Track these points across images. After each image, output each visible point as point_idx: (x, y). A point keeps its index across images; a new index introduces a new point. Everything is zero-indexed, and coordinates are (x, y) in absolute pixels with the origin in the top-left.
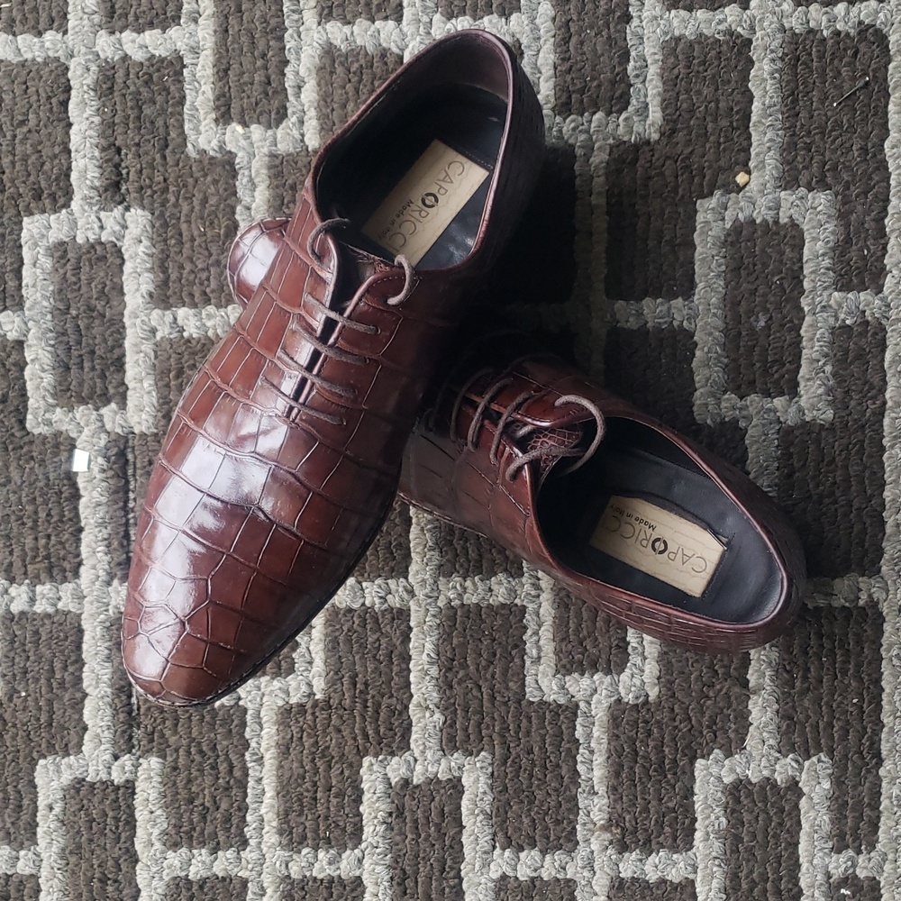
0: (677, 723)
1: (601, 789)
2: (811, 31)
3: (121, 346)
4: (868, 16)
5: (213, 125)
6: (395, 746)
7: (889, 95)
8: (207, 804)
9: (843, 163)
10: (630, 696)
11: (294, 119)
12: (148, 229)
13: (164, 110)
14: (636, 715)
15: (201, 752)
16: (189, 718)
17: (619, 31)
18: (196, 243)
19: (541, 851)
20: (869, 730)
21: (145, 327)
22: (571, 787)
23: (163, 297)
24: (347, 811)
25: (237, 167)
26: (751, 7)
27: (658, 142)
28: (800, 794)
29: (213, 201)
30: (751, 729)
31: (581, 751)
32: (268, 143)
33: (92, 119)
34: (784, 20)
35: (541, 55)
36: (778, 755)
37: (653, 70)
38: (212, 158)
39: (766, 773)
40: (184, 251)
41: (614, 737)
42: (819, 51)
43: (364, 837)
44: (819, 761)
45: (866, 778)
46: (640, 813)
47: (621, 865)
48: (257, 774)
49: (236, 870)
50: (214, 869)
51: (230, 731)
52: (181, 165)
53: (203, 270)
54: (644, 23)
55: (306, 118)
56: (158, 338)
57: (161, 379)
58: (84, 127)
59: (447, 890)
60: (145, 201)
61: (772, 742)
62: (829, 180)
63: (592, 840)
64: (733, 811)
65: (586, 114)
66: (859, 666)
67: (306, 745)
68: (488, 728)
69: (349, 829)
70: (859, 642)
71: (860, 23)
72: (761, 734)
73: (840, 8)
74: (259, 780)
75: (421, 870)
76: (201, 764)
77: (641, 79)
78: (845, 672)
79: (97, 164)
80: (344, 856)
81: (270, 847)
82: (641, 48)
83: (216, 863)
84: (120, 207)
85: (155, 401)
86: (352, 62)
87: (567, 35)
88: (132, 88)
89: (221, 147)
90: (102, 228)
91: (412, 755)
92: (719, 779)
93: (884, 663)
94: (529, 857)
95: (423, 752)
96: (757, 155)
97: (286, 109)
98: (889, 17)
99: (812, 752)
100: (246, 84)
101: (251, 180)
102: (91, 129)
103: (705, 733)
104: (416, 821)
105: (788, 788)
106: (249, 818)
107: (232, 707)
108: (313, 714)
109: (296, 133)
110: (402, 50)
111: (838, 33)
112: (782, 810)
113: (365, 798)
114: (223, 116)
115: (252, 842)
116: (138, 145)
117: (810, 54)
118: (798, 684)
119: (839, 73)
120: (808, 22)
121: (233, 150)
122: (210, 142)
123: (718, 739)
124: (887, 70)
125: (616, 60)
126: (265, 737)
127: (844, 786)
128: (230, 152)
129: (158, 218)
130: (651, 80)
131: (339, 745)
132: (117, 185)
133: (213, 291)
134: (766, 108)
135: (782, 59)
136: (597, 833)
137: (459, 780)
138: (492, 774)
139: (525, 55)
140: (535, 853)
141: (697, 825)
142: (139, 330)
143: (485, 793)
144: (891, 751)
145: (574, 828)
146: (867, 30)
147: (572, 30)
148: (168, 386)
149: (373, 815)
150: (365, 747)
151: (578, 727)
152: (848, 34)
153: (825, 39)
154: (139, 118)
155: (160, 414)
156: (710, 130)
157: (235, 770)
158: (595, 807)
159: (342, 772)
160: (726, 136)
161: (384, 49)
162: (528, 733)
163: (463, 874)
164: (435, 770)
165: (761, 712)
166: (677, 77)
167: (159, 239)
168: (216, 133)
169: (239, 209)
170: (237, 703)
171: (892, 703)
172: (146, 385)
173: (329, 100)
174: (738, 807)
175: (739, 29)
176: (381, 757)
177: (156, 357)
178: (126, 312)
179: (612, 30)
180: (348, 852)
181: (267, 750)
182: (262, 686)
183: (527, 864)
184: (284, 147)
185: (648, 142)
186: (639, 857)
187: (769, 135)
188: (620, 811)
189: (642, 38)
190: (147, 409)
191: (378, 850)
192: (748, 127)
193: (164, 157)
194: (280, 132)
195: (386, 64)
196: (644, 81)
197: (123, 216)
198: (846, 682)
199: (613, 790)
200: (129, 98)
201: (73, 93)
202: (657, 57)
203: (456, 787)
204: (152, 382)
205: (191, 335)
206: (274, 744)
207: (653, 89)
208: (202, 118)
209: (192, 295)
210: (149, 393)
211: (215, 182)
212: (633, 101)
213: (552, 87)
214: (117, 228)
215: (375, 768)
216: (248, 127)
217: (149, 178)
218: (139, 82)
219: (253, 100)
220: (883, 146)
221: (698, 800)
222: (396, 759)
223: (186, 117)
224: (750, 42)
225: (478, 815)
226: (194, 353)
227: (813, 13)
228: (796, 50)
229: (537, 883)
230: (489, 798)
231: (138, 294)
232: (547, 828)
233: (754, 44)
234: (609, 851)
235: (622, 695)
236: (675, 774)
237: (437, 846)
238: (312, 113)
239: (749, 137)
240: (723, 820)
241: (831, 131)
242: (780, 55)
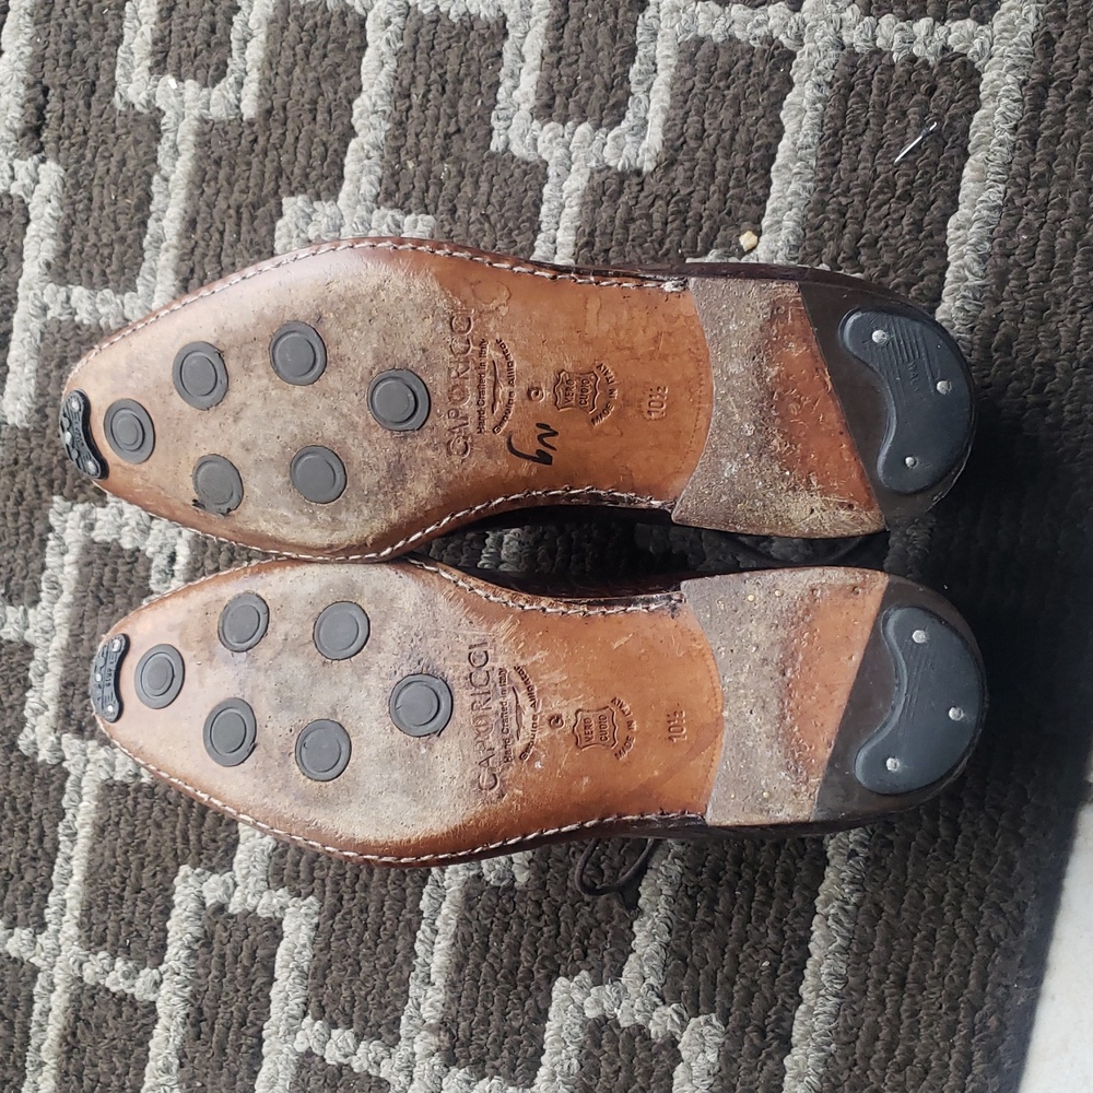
0: (541, 924)
1: (439, 980)
2: (878, 52)
3: (9, 319)
4: (958, 41)
5: (146, 74)
6: (215, 860)
7: (967, 155)
8: (11, 871)
9: (886, 239)
10: (492, 875)
11: (231, 79)
12: (60, 188)
13: (97, 49)
14: (495, 901)
15: (14, 809)
16: (9, 766)
17: (628, 21)
18: (105, 213)
19: (356, 1035)
20: (780, 1001)
21: (37, 303)
22: (405, 968)
23: (61, 270)
24: (153, 921)
25: (163, 128)
26: (803, 10)
27: (652, 174)
28: (677, 1058)
29: (131, 164)
30: (631, 957)
31: (423, 927)
32: (200, 104)
33: (22, 49)
34: (844, 32)
35: (528, 39)
36: (657, 1000)
37: (663, 77)
38: (139, 113)
39: (639, 1019)
40: (91, 219)
41: (464, 921)
42: (881, 81)
43: (166, 958)
44: (708, 1022)
45: (764, 1064)
46: (478, 1023)
47: (445, 1080)
48: (68, 851)
49: (29, 954)
50: (7, 947)
51: (47, 793)
52: (105, 116)
53: (106, 245)
54: (661, 14)
55: (245, 81)
56: (49, 317)
57: (43, 367)
58: (14, 58)
59: (244, 1048)
60: (61, 155)
61: (651, 980)
62: (863, 259)
63: (417, 1039)
64: (589, 1055)
65: (569, 124)
66: (782, 913)
67: (123, 833)
68: (321, 868)
69: (151, 945)
70: (788, 882)
71: (945, 49)
72: (642, 967)
73: (922, 26)
74: (68, 859)
75: (221, 1015)
76: (12, 822)
77: (645, 86)
78: (762, 919)
79: (20, 102)
80: (142, 973)
81: (67, 939)
82: (652, 45)
83: (10, 940)
84: (35, 157)
85: (32, 390)
86: (307, 19)
87: (563, 18)
88: (70, 18)
89: (149, 102)
90: (13, 178)
91: (233, 878)
92: (581, 1009)
93: (817, 919)
94: (342, 1037)
95: (245, 877)
96: (775, 211)
97: (227, 66)
98: (987, 46)
99: (702, 1008)
100: (189, 30)
101: (175, 147)
102: (21, 60)
103: (573, 946)
104: (222, 956)
105: (663, 1046)
106: (51, 899)
107: (54, 766)
108: (135, 799)
109: (231, 96)
110: (366, 11)
111: (913, 59)
112: (649, 1072)
113: (174, 913)
114: (157, 64)
115: (51, 927)
116: (64, 86)
117: (869, 84)
118: (700, 915)
119: (904, 114)
120: (875, 39)
121: (162, 108)
122: (138, 94)
123: (589, 959)
124: (971, 120)
125: (617, 59)
126: (82, 811)
127: (735, 1065)
128: (159, 109)
129: (70, 176)
130: (657, 91)
131: (156, 843)
132: (37, 131)
133: (113, 273)
134: (796, 148)
135: (830, 84)
136: (423, 1033)
137: (280, 923)
138: (317, 926)
139: (510, 37)
140: (349, 1034)
141: (544, 1059)
142: (30, 305)
143: (304, 946)
144: (804, 1037)
145: (398, 1019)
146: (953, 60)
147: (572, 12)
148: (48, 375)
149: (179, 936)
150: (183, 853)
151: (425, 897)
152: (926, 64)
153: (893, 66)
154: (69, 54)
155: (34, 407)
156: (719, 167)
157: (46, 839)
158: (428, 1000)
159: (154, 875)
160: (737, 179)
161: (347, 6)
162: (366, 887)
163: (264, 1034)
164: (254, 902)
165: (647, 939)
166: (690, 91)
167: (68, 201)
168: (148, 84)
169: (156, 178)
170: (60, 763)
171: (817, 975)
172: (26, 370)
173: (274, 61)
174: (596, 1052)
175: (782, 38)
176: (198, 870)
177: (42, 340)
178: (21, 281)
179: (620, 19)
180: (147, 970)
181: (82, 826)
182: (88, 751)
183: (338, 1046)
184: (217, 112)
185: (638, 172)
186: (467, 1077)
187: (793, 187)
188: (454, 1013)
189: (655, 34)
190: (23, 398)
191: (177, 978)
192: (769, 171)
193: (89, 106)
194: (216, 93)
195: (344, 24)
196: (649, 90)
197: (36, 167)
198: (762, 930)
199: (452, 985)
200: (64, 28)
201: (10, 14)
202: (670, 61)
203: (274, 930)
204: (33, 368)
205: (81, 322)
206: (90, 821)
207: (657, 103)
208: (135, 64)
209: (90, 273)
210: (27, 380)
211: (137, 142)
212: (629, 115)
213: (534, 83)
214: (27, 181)
215: (190, 880)
216: (183, 81)
217: (69, 126)
218: (78, 11)
219: (193, 49)
220: (946, 223)
221: (551, 1027)
222: (216, 877)
223: (119, 60)
224: (793, 55)
225: (293, 970)
226: (81, 343)
227: (884, 27)
228: (852, 75)
229: (344, 1072)
230: (307, 953)
231: (36, 263)
232: (366, 1009)
233: (798, 59)
234: (433, 1059)
235: (484, 871)
236: (527, 987)
237: (240, 994)
238: (254, 75)
239: (769, 183)
240: (575, 1062)
241: (877, 193)
242: (829, 79)
